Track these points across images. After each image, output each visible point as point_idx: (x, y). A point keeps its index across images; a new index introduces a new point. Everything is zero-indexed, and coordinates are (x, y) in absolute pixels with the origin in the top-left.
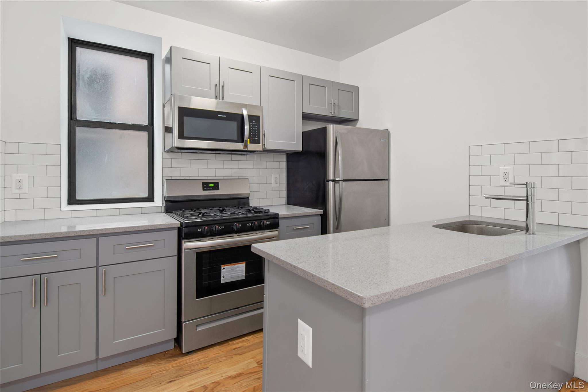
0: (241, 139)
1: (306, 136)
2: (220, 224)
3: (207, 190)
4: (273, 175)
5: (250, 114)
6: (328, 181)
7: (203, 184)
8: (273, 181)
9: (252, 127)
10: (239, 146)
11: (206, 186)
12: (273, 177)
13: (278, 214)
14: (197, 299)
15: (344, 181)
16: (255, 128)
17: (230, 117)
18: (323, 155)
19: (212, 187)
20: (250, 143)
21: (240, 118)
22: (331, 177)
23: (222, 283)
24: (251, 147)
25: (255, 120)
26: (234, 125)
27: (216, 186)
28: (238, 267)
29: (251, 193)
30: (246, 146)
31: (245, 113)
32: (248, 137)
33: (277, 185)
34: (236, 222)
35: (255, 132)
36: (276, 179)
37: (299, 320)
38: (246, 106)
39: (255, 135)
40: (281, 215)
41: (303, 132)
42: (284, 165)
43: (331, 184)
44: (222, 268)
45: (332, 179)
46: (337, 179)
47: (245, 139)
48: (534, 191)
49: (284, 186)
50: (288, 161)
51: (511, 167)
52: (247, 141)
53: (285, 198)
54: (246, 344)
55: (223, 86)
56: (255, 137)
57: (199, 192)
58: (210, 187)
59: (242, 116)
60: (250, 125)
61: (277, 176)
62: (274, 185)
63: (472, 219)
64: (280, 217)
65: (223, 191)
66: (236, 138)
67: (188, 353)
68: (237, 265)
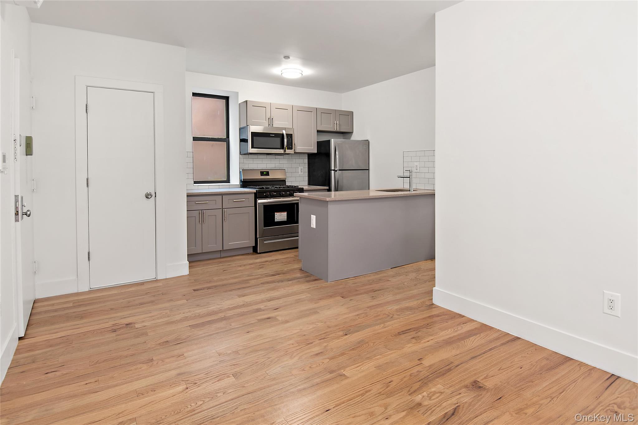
0: (282, 147)
1: (319, 144)
2: (274, 192)
3: (263, 175)
4: (299, 167)
5: (287, 133)
6: (331, 170)
7: (261, 172)
8: (300, 171)
9: (288, 141)
10: (281, 151)
11: (262, 173)
12: (300, 168)
13: (303, 188)
14: (264, 227)
15: (340, 170)
16: (290, 141)
17: (277, 135)
18: (328, 155)
19: (265, 174)
20: (287, 149)
21: (281, 136)
22: (333, 168)
23: (276, 222)
24: (288, 151)
25: (290, 136)
26: (278, 140)
27: (267, 174)
28: (283, 214)
29: (287, 178)
30: (285, 151)
31: (284, 132)
32: (286, 146)
33: (302, 173)
34: (281, 191)
35: (290, 143)
36: (301, 169)
37: (312, 215)
38: (285, 129)
39: (290, 145)
40: (305, 189)
41: (317, 142)
42: (306, 161)
43: (333, 172)
44: (275, 214)
45: (333, 169)
46: (336, 169)
47: (285, 147)
48: (412, 173)
49: (307, 174)
50: (309, 159)
51: (419, 163)
52: (286, 148)
53: (307, 182)
54: (288, 252)
55: (272, 119)
56: (290, 146)
57: (259, 177)
58: (264, 174)
59: (283, 134)
60: (287, 139)
61: (302, 168)
62: (300, 173)
63: (404, 189)
64: (304, 190)
65: (271, 176)
66: (279, 147)
67: (260, 253)
68: (282, 213)
